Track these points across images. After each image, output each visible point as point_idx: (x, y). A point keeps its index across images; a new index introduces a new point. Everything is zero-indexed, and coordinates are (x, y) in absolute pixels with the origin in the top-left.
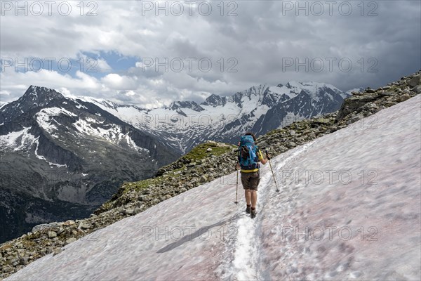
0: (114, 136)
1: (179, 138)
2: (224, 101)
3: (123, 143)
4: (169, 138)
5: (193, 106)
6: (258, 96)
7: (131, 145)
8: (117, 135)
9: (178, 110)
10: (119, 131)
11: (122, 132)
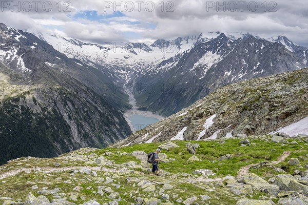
0: (8, 58)
1: (127, 71)
2: (168, 44)
3: (13, 64)
4: (119, 71)
5: (144, 47)
6: (194, 40)
7: (20, 66)
8: (12, 56)
9: (131, 49)
10: (15, 53)
11: (17, 54)
